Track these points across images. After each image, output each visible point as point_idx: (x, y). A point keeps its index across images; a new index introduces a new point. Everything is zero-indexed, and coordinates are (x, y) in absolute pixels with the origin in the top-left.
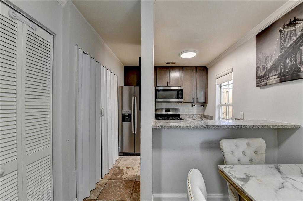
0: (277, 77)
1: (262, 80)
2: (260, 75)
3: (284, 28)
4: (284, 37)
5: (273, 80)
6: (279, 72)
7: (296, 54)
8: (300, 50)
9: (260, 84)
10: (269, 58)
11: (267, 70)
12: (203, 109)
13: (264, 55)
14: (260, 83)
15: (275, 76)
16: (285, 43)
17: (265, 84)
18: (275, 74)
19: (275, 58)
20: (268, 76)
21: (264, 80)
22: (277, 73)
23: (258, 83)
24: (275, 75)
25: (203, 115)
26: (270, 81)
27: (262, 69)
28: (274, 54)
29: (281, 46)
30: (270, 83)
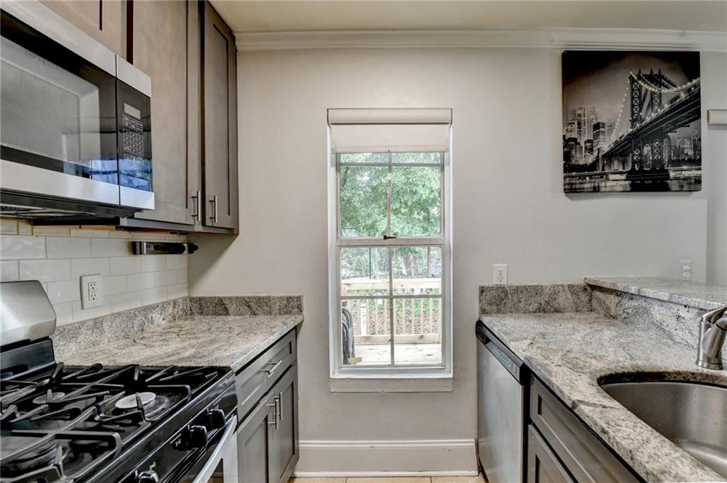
0: (624, 177)
1: (588, 178)
2: (581, 163)
3: (639, 78)
4: (639, 97)
5: (615, 183)
6: (628, 168)
7: (661, 142)
8: (668, 137)
9: (582, 186)
10: (604, 128)
11: (600, 155)
12: (185, 265)
13: (592, 117)
14: (581, 183)
15: (619, 175)
16: (640, 110)
17: (595, 188)
18: (621, 170)
19: (621, 134)
20: (603, 169)
21: (591, 178)
22: (624, 168)
23: (575, 184)
24: (621, 173)
25: (192, 299)
26: (609, 184)
27: (585, 148)
28: (617, 124)
29: (633, 114)
30: (608, 189)
